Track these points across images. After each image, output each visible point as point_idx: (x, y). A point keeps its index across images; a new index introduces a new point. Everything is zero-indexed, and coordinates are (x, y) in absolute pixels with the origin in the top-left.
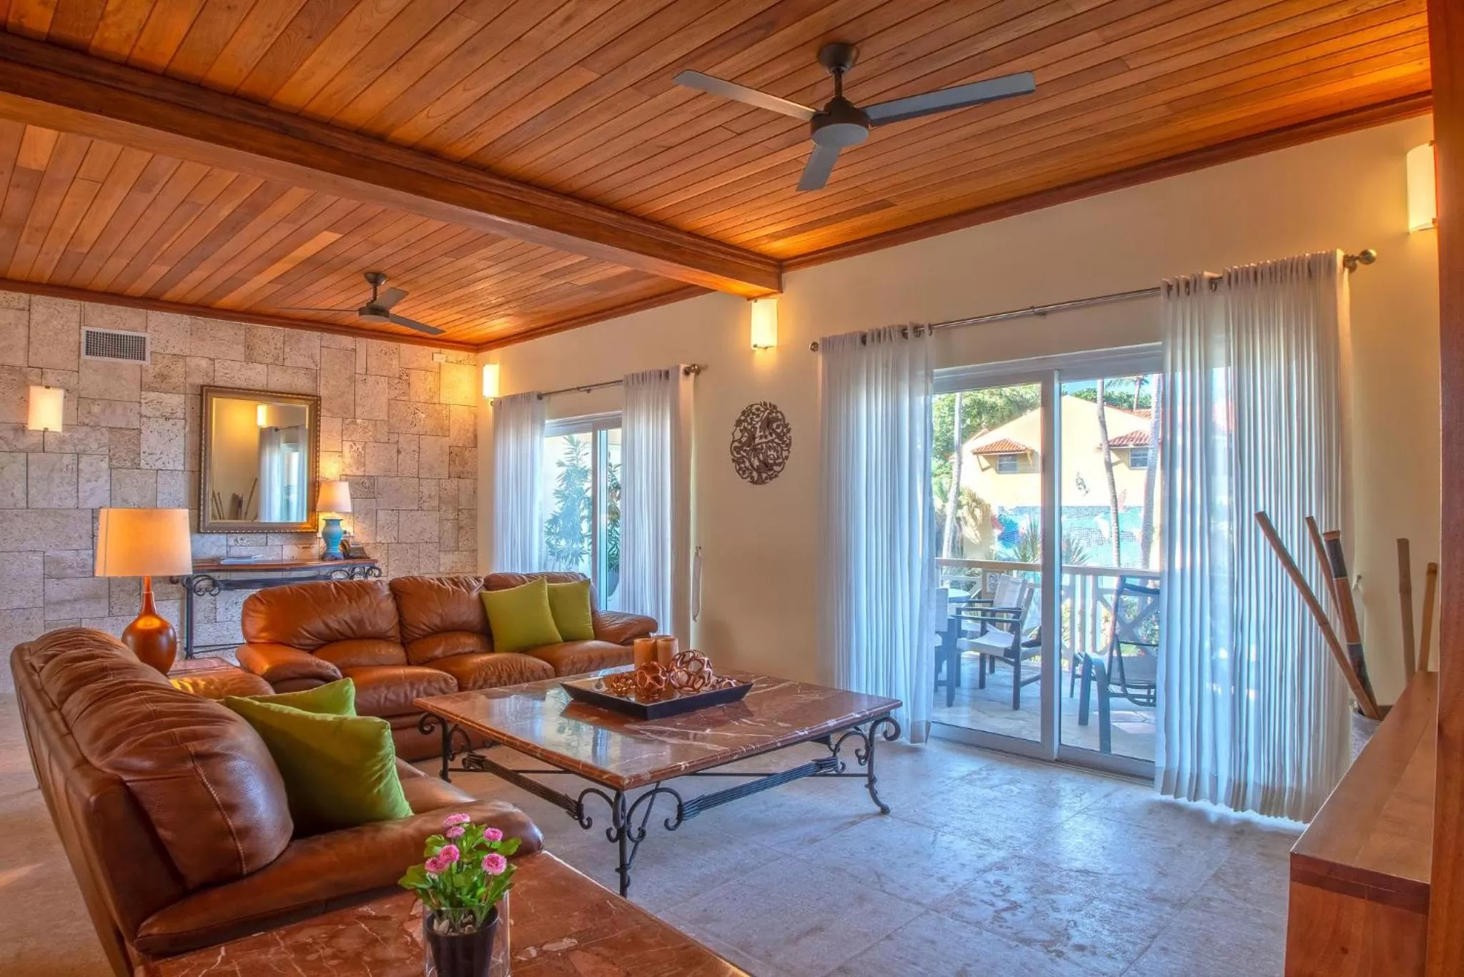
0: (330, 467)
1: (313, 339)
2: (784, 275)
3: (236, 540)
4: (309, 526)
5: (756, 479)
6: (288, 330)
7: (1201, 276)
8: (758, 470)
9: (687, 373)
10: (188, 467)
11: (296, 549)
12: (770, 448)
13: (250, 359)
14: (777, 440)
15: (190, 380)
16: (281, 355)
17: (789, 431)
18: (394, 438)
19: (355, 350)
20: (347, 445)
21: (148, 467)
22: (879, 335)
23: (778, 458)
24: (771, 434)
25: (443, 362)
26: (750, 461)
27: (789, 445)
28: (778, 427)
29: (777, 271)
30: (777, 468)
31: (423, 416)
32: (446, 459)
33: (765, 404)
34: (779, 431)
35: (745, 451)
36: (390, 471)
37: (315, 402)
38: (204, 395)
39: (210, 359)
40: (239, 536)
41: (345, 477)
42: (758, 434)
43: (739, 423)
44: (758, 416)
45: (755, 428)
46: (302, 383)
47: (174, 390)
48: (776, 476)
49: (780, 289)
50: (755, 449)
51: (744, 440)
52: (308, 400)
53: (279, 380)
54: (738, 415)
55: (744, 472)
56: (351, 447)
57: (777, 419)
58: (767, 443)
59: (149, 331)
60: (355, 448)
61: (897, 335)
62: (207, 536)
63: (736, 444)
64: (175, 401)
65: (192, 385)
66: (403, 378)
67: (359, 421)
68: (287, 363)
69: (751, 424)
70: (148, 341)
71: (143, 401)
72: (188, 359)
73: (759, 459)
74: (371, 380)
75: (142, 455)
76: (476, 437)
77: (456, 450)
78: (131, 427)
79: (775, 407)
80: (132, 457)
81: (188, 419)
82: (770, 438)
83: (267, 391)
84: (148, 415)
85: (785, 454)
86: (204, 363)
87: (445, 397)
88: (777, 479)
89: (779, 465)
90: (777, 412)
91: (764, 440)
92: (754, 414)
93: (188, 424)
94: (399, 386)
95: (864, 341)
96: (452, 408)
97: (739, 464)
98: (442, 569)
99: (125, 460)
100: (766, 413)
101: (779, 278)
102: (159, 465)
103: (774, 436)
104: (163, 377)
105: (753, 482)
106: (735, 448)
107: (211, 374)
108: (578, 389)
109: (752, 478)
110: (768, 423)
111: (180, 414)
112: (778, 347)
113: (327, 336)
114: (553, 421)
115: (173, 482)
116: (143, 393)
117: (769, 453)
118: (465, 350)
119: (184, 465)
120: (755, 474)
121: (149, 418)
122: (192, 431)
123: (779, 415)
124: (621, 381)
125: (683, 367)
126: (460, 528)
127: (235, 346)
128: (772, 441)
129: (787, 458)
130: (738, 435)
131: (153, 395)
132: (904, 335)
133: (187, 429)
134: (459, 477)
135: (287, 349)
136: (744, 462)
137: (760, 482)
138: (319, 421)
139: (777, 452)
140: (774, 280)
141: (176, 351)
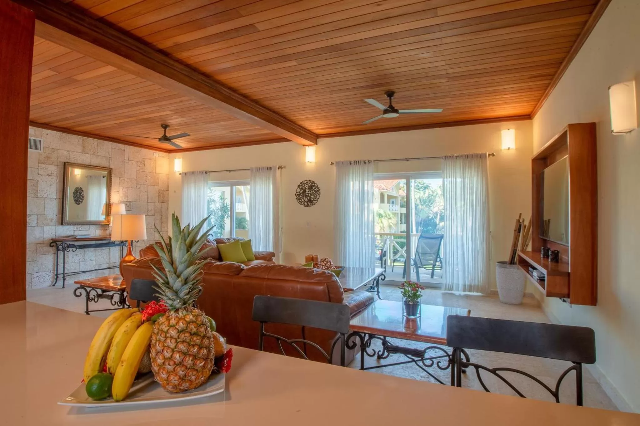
0: (115, 198)
1: (109, 144)
2: (318, 140)
3: (77, 228)
4: (107, 222)
5: (306, 205)
6: (99, 141)
7: (454, 155)
8: (307, 202)
9: (279, 169)
10: (58, 197)
11: (100, 231)
12: (312, 195)
13: (84, 152)
14: (315, 193)
15: (59, 159)
16: (96, 150)
17: (319, 190)
18: (139, 186)
19: (124, 150)
20: (121, 188)
21: (41, 197)
22: (356, 162)
23: (315, 198)
24: (312, 191)
25: (157, 156)
26: (304, 199)
27: (319, 195)
28: (315, 188)
29: (316, 138)
30: (314, 202)
31: (149, 177)
32: (157, 195)
33: (310, 181)
34: (315, 190)
35: (301, 196)
36: (137, 199)
37: (110, 172)
38: (66, 166)
39: (68, 151)
40: (78, 226)
41: (121, 202)
42: (307, 190)
43: (299, 186)
44: (307, 184)
45: (306, 189)
46: (105, 163)
47: (52, 164)
48: (314, 204)
49: (316, 144)
50: (306, 195)
51: (301, 192)
52: (107, 170)
53: (95, 161)
54: (299, 184)
55: (301, 203)
56: (123, 190)
57: (315, 186)
58: (311, 193)
59: (43, 138)
60: (124, 190)
61: (362, 163)
62: (65, 226)
63: (298, 193)
64: (53, 169)
65: (60, 162)
66: (142, 162)
67: (125, 179)
68: (98, 154)
69: (304, 187)
70: (42, 142)
71: (39, 168)
72: (59, 150)
73: (307, 199)
74: (130, 162)
75: (39, 191)
76: (168, 186)
77: (161, 192)
78: (34, 179)
79: (314, 182)
80: (34, 192)
81: (58, 176)
82: (312, 192)
83: (90, 165)
84: (41, 174)
85: (318, 197)
86: (65, 153)
87: (158, 170)
88: (315, 205)
89: (316, 200)
90: (315, 183)
91: (309, 192)
92: (305, 184)
93: (58, 178)
94: (141, 165)
95: (350, 163)
96: (160, 175)
97: (299, 200)
98: (155, 239)
99: (31, 193)
100: (310, 184)
101: (316, 140)
102: (45, 196)
103: (313, 191)
104: (48, 158)
105: (305, 206)
106: (298, 195)
107: (68, 157)
108: (227, 171)
109: (305, 205)
110: (311, 188)
111: (55, 174)
112: (316, 162)
113: (114, 144)
114: (212, 182)
115: (51, 203)
116: (40, 164)
117: (312, 197)
118: (165, 152)
119: (56, 196)
120: (306, 204)
121: (42, 175)
122: (59, 181)
123: (315, 184)
124: (249, 169)
125: (278, 166)
126: (162, 222)
127: (78, 146)
128: (313, 193)
129: (319, 198)
130: (299, 190)
131: (44, 166)
132: (365, 163)
133: (58, 181)
134: (162, 202)
135: (99, 149)
136: (301, 199)
137: (308, 206)
138: (112, 178)
139: (315, 196)
140: (315, 141)
141: (54, 147)
